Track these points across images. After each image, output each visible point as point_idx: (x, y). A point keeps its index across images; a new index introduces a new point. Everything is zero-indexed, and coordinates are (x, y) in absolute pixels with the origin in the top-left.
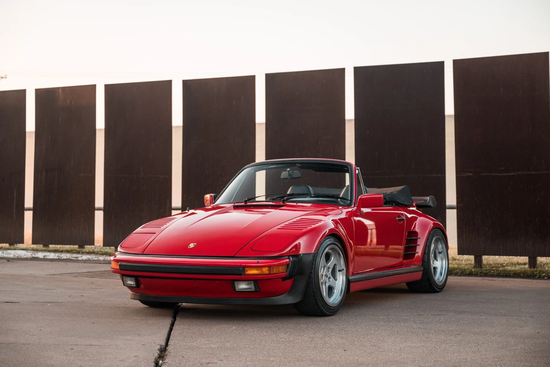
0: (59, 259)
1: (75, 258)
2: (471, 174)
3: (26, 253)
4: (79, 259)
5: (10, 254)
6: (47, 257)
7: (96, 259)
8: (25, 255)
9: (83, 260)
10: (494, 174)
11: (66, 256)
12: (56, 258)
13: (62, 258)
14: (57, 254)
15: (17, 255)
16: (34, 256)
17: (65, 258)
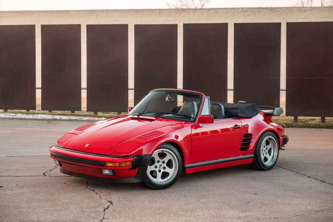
0: (70, 119)
1: (80, 119)
2: (294, 78)
3: (48, 116)
4: (82, 119)
5: (38, 117)
6: (62, 119)
7: (93, 119)
8: (48, 117)
9: (85, 120)
10: (306, 78)
11: (74, 118)
12: (68, 119)
13: (72, 119)
14: (68, 117)
15: (42, 118)
16: (53, 118)
17: (74, 119)
